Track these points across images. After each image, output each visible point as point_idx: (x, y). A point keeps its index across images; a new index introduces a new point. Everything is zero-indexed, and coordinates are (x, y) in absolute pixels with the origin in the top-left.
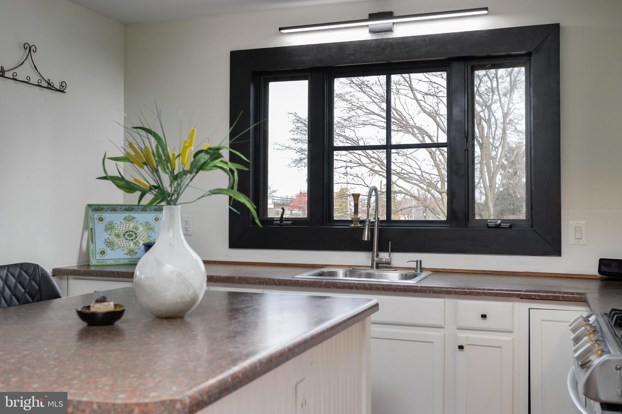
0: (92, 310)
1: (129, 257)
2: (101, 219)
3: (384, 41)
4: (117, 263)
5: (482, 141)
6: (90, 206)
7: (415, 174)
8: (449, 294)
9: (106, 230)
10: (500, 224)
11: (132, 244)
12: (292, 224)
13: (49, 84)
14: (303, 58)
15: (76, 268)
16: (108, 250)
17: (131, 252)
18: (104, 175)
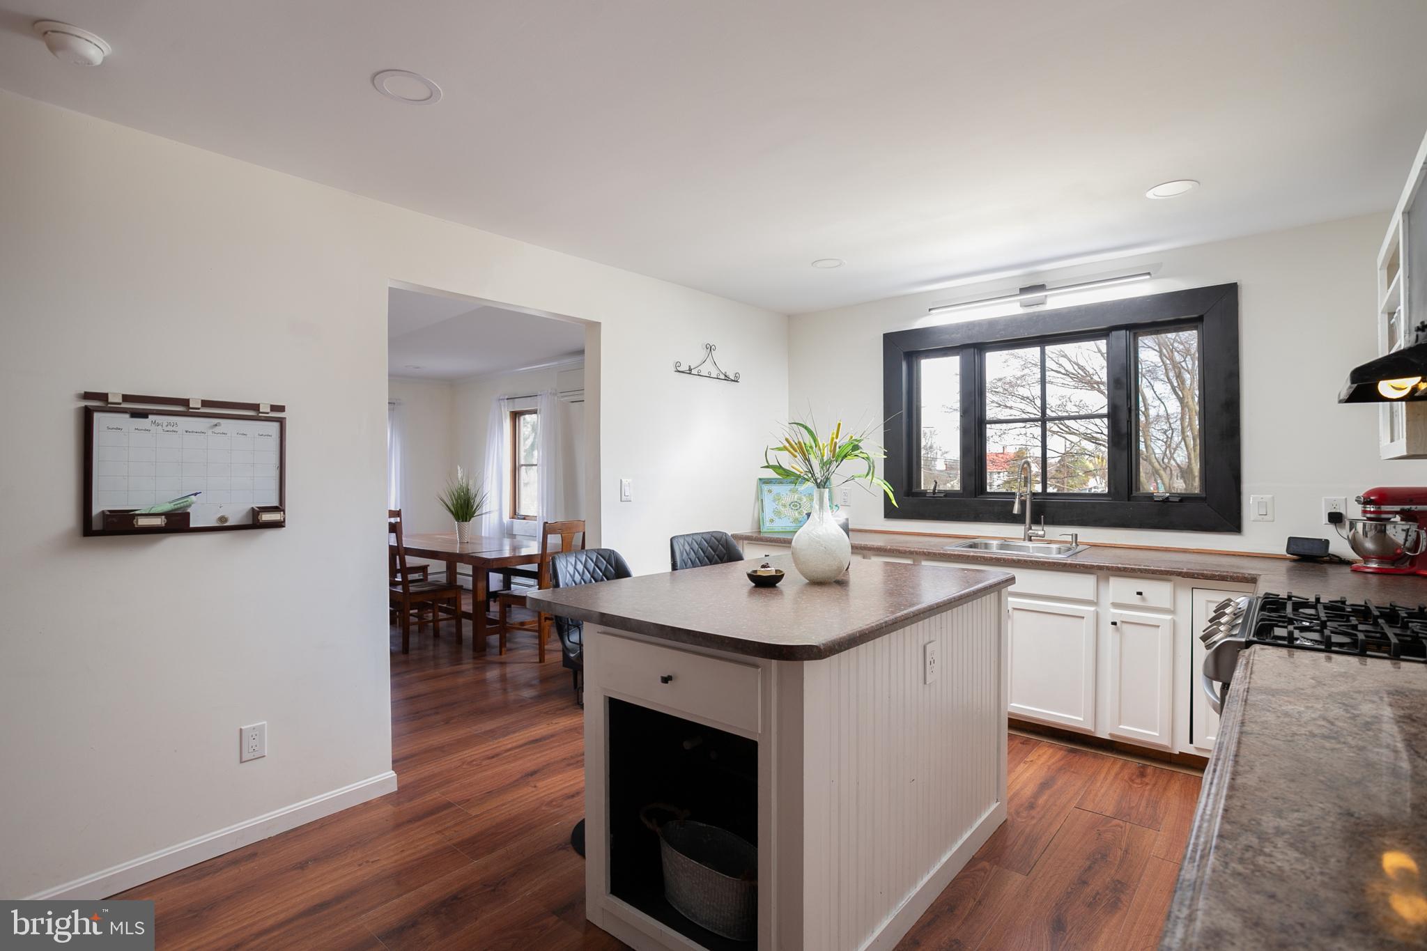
0: (759, 573)
1: (794, 525)
2: (770, 491)
3: (1036, 314)
4: (784, 530)
5: (1183, 395)
6: (760, 479)
7: (1102, 433)
8: (1100, 569)
9: (774, 501)
10: (1168, 498)
11: (796, 513)
12: (945, 496)
13: (726, 376)
14: (953, 336)
15: (750, 534)
16: (776, 519)
17: (796, 520)
18: (767, 465)
